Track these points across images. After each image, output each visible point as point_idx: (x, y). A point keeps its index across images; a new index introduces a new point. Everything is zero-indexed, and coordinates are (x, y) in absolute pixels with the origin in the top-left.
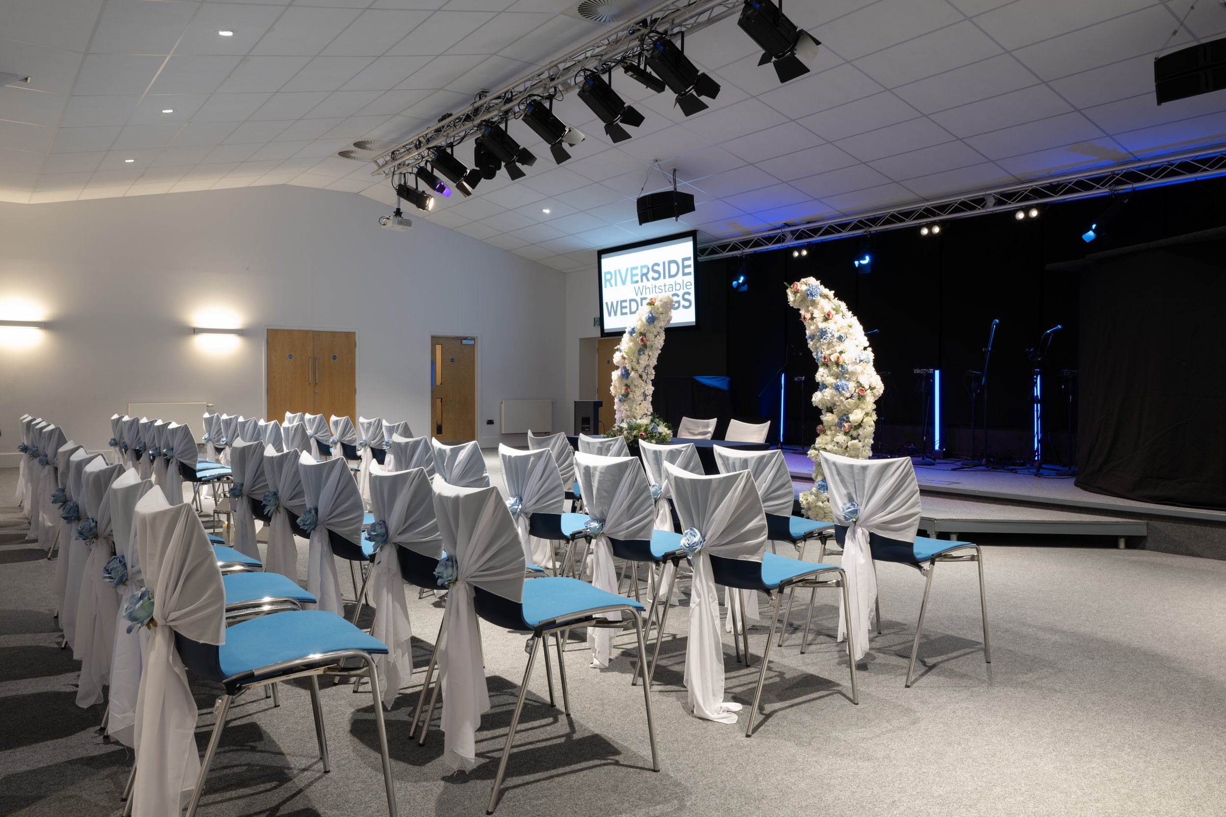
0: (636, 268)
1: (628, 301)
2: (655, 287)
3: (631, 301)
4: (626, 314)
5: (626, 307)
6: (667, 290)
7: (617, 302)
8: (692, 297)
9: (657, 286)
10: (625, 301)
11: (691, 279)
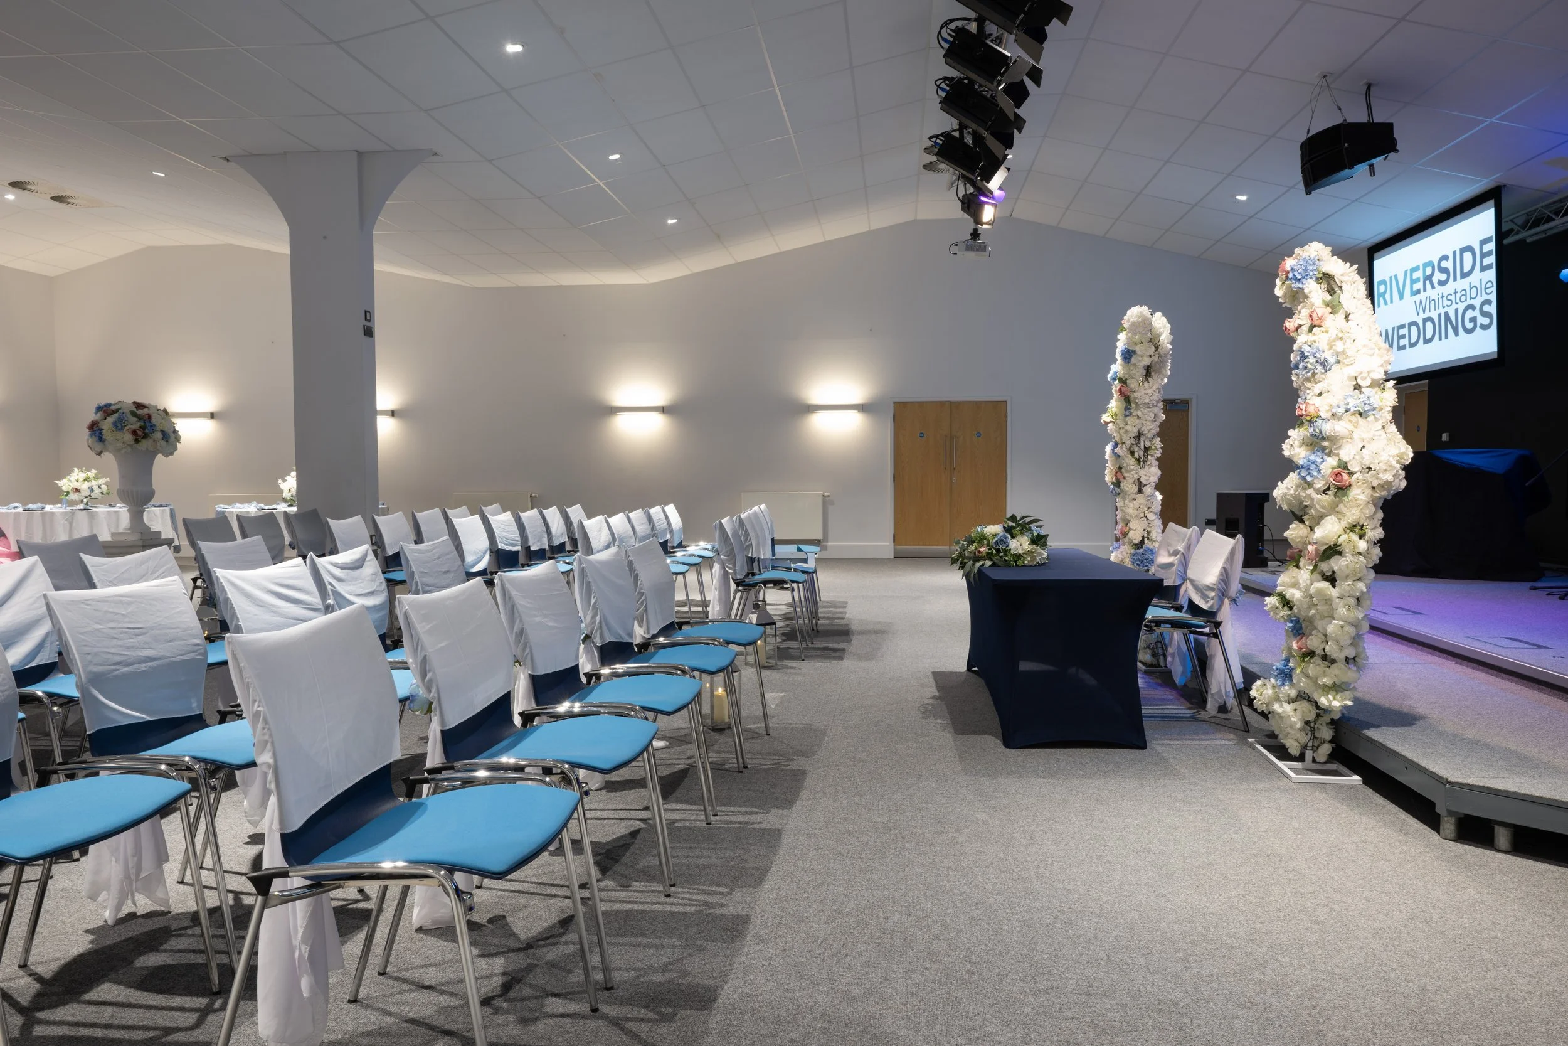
0: (1416, 269)
1: (1407, 326)
2: (1443, 297)
3: (1411, 324)
4: (1404, 347)
5: (1403, 337)
6: (1458, 301)
7: (1393, 328)
8: (1493, 309)
9: (1445, 295)
10: (1403, 326)
11: (1491, 275)
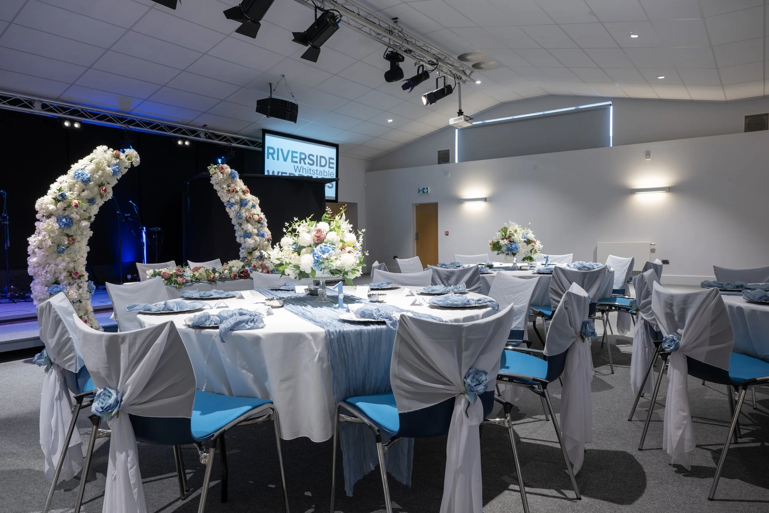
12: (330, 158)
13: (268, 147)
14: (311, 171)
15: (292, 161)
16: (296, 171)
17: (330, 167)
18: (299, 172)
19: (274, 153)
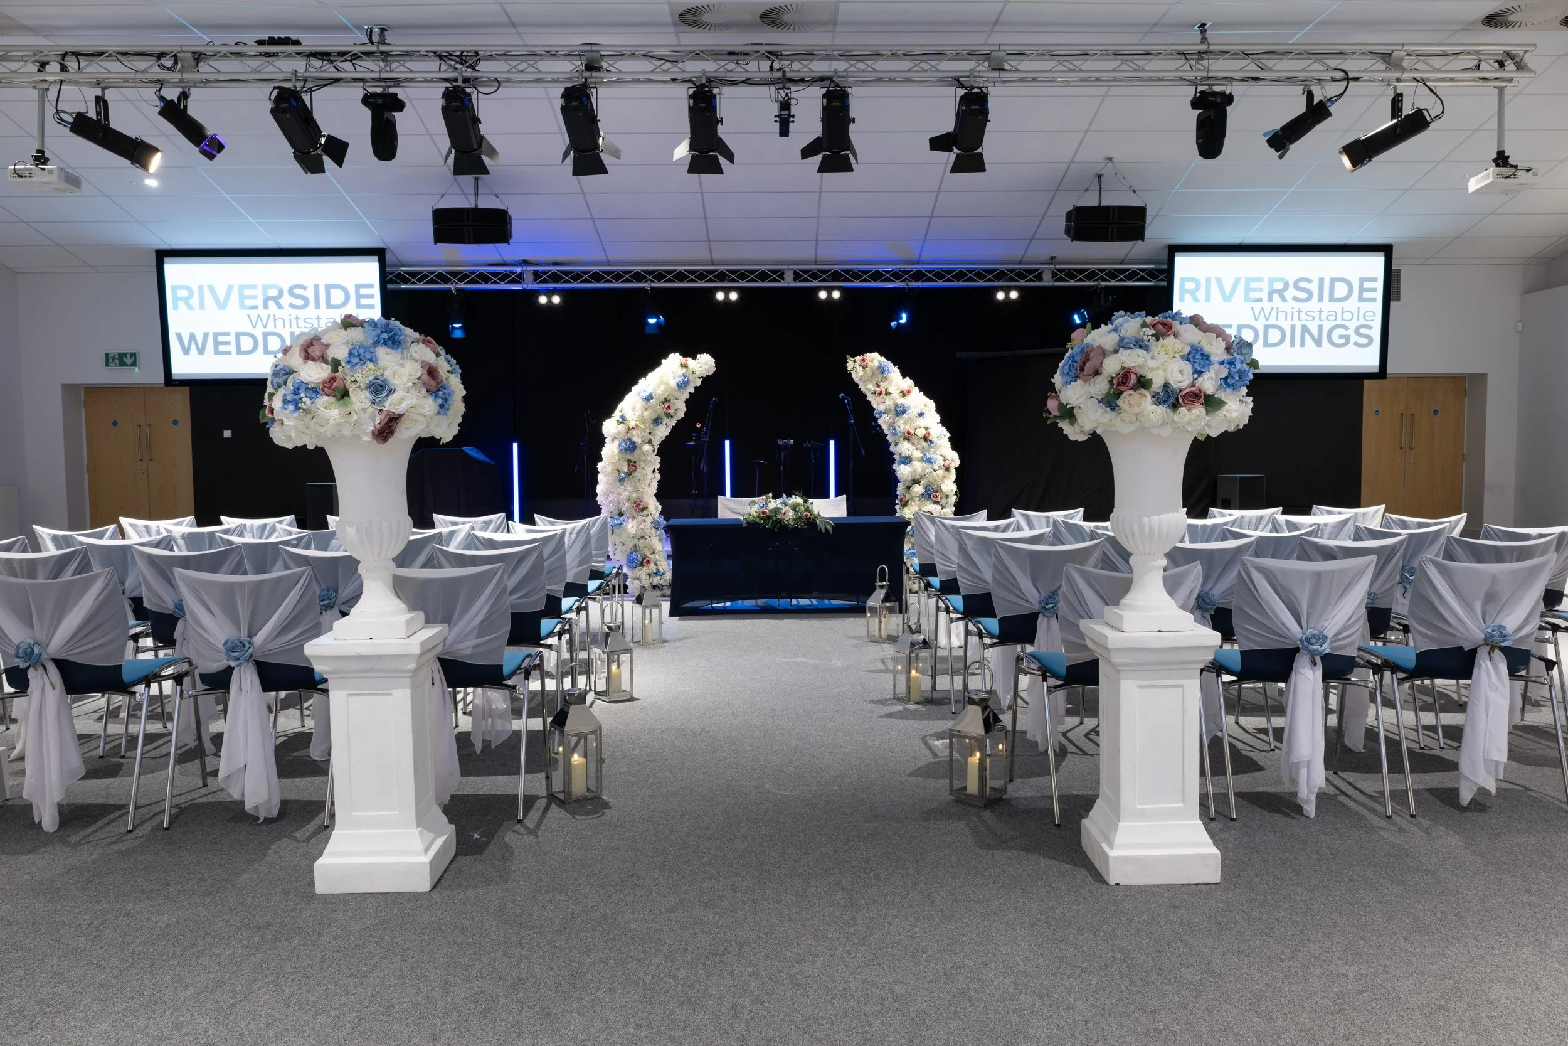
12: (1362, 280)
13: (1181, 279)
14: (1303, 316)
15: (1247, 299)
16: (1256, 320)
17: (1361, 299)
18: (1267, 320)
19: (1198, 288)
